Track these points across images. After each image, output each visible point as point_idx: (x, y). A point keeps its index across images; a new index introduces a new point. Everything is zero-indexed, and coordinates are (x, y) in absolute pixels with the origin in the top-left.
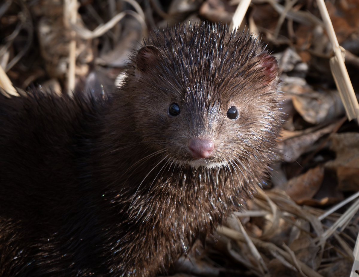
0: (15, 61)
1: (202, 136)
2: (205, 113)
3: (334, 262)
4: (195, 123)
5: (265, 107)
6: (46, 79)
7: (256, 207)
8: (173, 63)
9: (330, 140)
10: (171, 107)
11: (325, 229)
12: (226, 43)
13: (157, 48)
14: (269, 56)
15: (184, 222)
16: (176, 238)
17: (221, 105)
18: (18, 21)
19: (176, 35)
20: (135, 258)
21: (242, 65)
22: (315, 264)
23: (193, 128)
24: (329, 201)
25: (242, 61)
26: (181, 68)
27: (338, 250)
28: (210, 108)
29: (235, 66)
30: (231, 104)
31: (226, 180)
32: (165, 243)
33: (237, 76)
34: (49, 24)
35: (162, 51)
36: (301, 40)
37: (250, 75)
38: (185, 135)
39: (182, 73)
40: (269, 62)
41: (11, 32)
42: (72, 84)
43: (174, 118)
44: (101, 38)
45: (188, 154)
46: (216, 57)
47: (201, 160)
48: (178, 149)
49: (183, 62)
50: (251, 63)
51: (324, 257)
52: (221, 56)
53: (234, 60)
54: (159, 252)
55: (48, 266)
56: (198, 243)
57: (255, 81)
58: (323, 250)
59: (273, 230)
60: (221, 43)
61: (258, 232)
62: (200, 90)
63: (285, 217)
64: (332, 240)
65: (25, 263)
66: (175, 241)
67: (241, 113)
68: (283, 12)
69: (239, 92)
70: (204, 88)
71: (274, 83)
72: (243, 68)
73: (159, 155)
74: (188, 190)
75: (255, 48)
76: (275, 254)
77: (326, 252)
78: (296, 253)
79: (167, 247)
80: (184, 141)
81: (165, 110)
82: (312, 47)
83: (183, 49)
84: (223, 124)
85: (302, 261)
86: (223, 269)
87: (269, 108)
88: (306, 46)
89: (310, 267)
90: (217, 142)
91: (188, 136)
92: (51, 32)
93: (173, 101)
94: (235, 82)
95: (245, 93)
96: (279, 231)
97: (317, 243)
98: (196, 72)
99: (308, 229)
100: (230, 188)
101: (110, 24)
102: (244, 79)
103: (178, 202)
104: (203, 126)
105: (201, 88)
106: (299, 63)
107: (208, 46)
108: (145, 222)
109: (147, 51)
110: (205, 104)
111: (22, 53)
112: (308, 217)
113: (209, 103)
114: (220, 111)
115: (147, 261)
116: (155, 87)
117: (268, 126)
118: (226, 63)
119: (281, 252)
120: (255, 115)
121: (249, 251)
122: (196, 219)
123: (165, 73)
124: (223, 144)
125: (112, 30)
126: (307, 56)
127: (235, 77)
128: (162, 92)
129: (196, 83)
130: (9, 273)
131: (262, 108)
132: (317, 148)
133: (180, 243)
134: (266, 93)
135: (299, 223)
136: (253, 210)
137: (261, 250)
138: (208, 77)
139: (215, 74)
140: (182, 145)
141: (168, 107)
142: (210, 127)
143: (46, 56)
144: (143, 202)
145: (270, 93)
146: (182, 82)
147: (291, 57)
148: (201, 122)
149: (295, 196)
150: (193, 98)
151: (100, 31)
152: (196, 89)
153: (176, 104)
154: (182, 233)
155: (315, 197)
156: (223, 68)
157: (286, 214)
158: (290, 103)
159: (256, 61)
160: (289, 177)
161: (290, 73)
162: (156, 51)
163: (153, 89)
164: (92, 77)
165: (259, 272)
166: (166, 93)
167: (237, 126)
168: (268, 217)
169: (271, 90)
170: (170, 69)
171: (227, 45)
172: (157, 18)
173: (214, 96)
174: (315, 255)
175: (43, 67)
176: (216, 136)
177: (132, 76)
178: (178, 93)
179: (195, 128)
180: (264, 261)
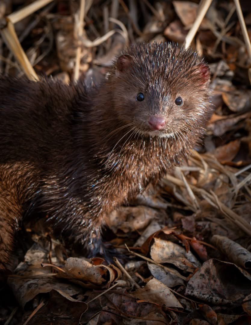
0: (40, 58)
1: (158, 115)
2: (161, 100)
3: (243, 204)
4: (154, 107)
5: (201, 99)
6: (60, 71)
7: (194, 165)
8: (141, 67)
9: (246, 123)
10: (138, 95)
11: (238, 182)
12: (177, 55)
13: (131, 56)
14: (205, 65)
15: (142, 171)
16: (136, 182)
17: (171, 95)
18: (43, 33)
19: (144, 48)
20: (108, 193)
21: (187, 70)
22: (230, 204)
23: (152, 110)
24: (242, 164)
25: (187, 67)
26: (147, 70)
27: (247, 197)
28: (164, 97)
29: (182, 70)
30: (178, 95)
31: (171, 146)
32: (128, 185)
33: (183, 77)
34: (64, 35)
35: (134, 58)
36: (230, 56)
37: (192, 77)
38: (146, 114)
39: (147, 73)
40: (204, 70)
41: (38, 39)
42: (77, 76)
43: (140, 103)
44: (98, 47)
45: (148, 127)
46: (170, 64)
47: (156, 131)
48: (142, 122)
49: (148, 65)
50: (193, 69)
51: (237, 200)
52: (173, 64)
53: (182, 67)
54: (124, 190)
55: (51, 195)
56: (150, 185)
57: (194, 81)
58: (236, 196)
59: (204, 180)
60: (173, 55)
61: (194, 181)
62: (158, 85)
63: (213, 173)
64: (243, 190)
65: (35, 192)
66: (135, 184)
67: (185, 102)
68: (220, 36)
69: (184, 88)
70: (161, 84)
71: (207, 84)
72: (187, 72)
73: (129, 127)
74: (146, 151)
75: (195, 59)
76: (204, 197)
77: (238, 197)
78: (219, 197)
79: (129, 187)
80: (145, 118)
81: (134, 97)
82: (238, 60)
83: (148, 57)
84: (172, 108)
85: (222, 202)
86: (170, 205)
87: (203, 100)
88: (233, 60)
89: (228, 206)
90: (168, 119)
91: (149, 114)
92: (64, 41)
93: (140, 92)
94: (182, 81)
95: (187, 89)
96: (208, 182)
97: (233, 191)
98: (156, 73)
99: (227, 181)
100: (173, 151)
101: (105, 38)
102: (188, 80)
103: (139, 158)
104: (159, 109)
105: (158, 84)
106: (228, 71)
107: (165, 57)
108: (116, 171)
109: (124, 58)
110: (161, 94)
111: (45, 54)
112: (228, 173)
113: (164, 93)
114: (171, 99)
115: (116, 195)
116: (129, 82)
117: (201, 112)
118: (176, 68)
119: (209, 195)
120: (194, 104)
121: (188, 193)
122: (150, 170)
123: (135, 73)
124: (171, 121)
125: (106, 42)
126: (233, 67)
127: (182, 78)
128: (133, 85)
129: (155, 80)
130: (25, 197)
131: (199, 100)
132: (236, 128)
133: (138, 185)
134: (201, 89)
135: (222, 177)
136: (192, 166)
137: (196, 193)
138: (164, 77)
139: (168, 75)
140: (144, 120)
141: (136, 95)
142: (163, 109)
143: (60, 56)
144: (115, 158)
145: (204, 90)
146: (147, 79)
147: (223, 67)
148: (158, 105)
149: (220, 159)
150: (153, 90)
151: (98, 42)
152: (156, 84)
153: (142, 94)
154: (140, 179)
155: (233, 160)
156: (174, 72)
157: (213, 170)
158: (221, 97)
159: (196, 68)
160: (217, 146)
161: (222, 77)
162: (130, 58)
163: (127, 83)
164: (90, 72)
165: (193, 208)
166: (135, 86)
167: (181, 110)
168: (202, 171)
169: (205, 88)
170: (139, 71)
171: (177, 57)
172: (136, 35)
173: (167, 89)
174: (231, 198)
175: (58, 64)
176: (167, 116)
177: (113, 74)
178: (143, 86)
179: (153, 110)
180: (198, 201)
